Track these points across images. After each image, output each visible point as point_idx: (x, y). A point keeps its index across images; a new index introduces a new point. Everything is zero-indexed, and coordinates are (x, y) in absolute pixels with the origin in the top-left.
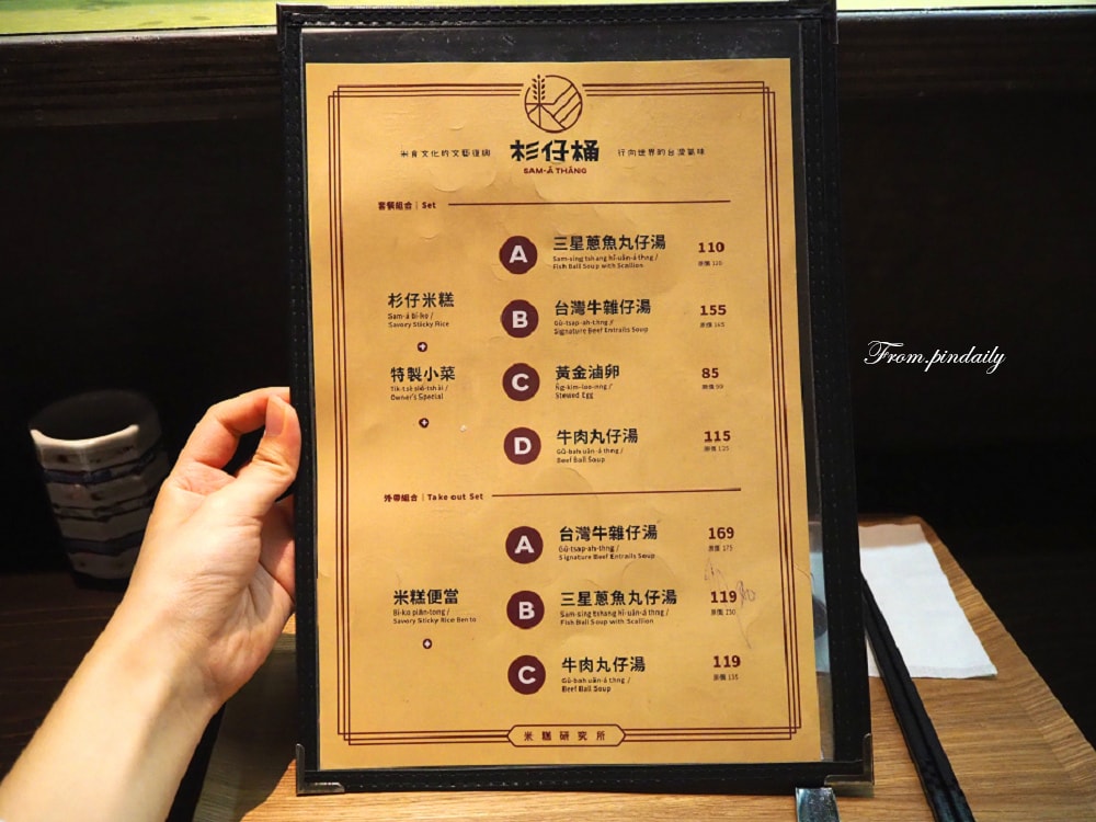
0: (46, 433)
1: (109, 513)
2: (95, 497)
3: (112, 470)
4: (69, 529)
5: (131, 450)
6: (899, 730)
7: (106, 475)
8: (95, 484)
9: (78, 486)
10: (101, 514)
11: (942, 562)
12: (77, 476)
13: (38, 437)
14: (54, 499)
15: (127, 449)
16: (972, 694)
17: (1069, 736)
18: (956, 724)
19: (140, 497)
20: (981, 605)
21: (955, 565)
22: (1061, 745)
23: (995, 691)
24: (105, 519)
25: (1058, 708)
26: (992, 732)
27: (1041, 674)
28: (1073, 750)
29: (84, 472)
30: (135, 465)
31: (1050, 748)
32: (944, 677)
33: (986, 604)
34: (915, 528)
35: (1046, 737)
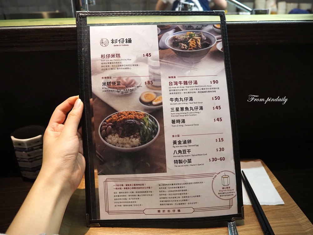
0: (15, 137)
1: (32, 160)
2: (29, 155)
3: (33, 148)
4: (21, 164)
5: (40, 142)
6: (258, 221)
7: (32, 149)
8: (29, 152)
9: (24, 152)
10: (30, 160)
11: (267, 172)
12: (24, 149)
13: (13, 138)
14: (17, 156)
15: (38, 141)
16: (278, 210)
17: (306, 222)
18: (273, 218)
20: (279, 184)
21: (271, 173)
22: (304, 224)
23: (284, 209)
24: (31, 162)
25: (302, 213)
26: (284, 221)
27: (297, 203)
28: (308, 226)
29: (26, 148)
30: (40, 146)
31: (301, 225)
32: (270, 205)
33: (280, 184)
34: (259, 162)
35: (299, 222)
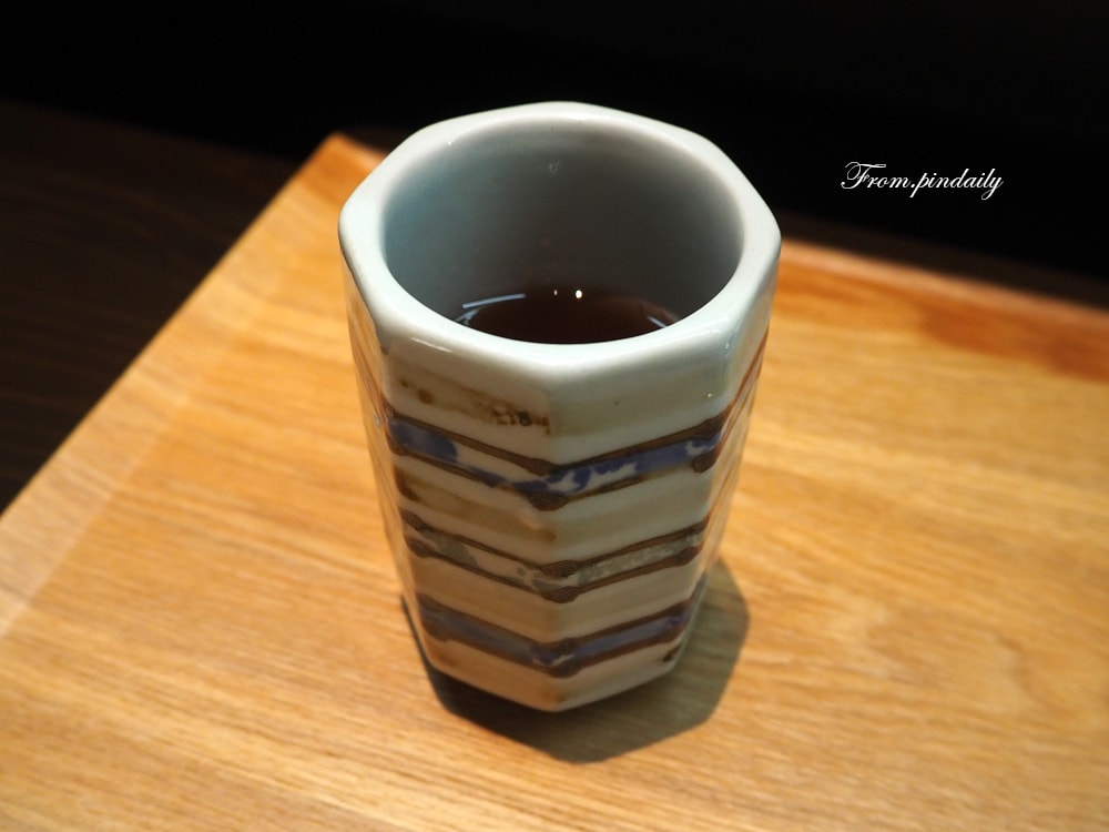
19: (529, 564)
